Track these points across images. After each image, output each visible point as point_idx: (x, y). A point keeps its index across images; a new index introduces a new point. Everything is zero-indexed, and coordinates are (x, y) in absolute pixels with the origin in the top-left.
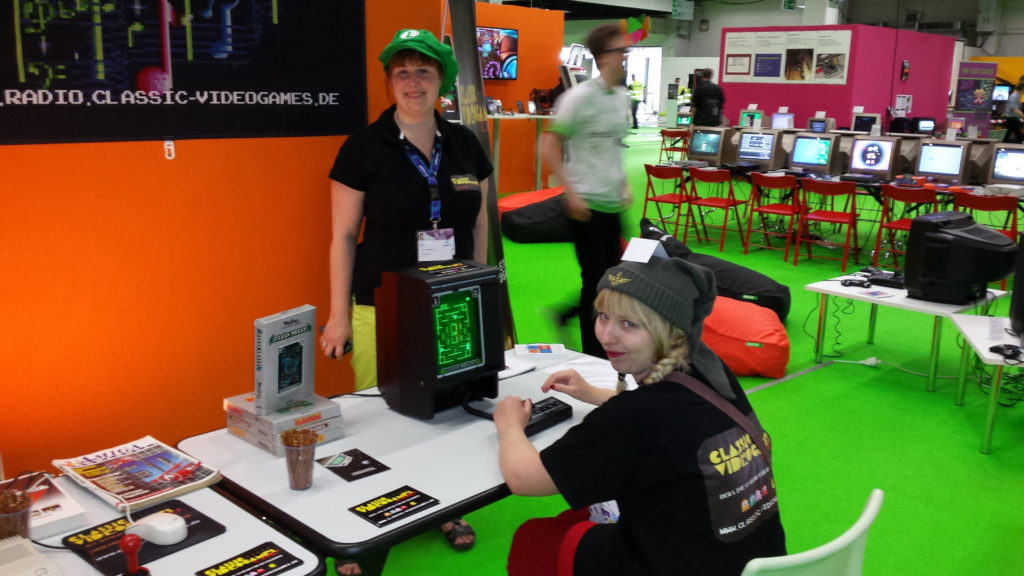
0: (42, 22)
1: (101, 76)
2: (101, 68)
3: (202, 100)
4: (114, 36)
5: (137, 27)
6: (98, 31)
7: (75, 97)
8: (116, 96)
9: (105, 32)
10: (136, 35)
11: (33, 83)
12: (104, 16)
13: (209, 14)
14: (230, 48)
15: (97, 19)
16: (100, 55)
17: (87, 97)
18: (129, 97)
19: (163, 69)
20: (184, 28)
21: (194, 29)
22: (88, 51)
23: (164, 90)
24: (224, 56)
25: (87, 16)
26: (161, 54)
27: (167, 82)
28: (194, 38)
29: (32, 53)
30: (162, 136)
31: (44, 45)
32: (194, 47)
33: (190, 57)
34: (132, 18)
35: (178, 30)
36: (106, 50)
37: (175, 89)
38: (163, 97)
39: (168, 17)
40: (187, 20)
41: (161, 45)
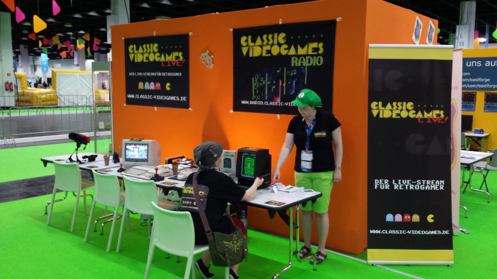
0: (257, 87)
1: (266, 98)
2: (266, 96)
3: (287, 105)
4: (269, 89)
5: (274, 87)
6: (266, 88)
7: (261, 103)
8: (269, 103)
9: (268, 88)
10: (274, 89)
11: (255, 100)
12: (268, 85)
13: (290, 83)
14: (294, 91)
15: (267, 86)
16: (266, 94)
17: (264, 103)
18: (271, 103)
19: (279, 97)
20: (284, 87)
21: (286, 87)
22: (264, 93)
23: (278, 102)
24: (292, 93)
25: (265, 85)
26: (279, 94)
27: (279, 100)
28: (286, 89)
29: (255, 94)
30: (277, 113)
31: (257, 92)
32: (286, 91)
33: (284, 94)
34: (273, 85)
35: (282, 87)
36: (268, 93)
37: (281, 102)
38: (278, 104)
39: (280, 84)
40: (284, 85)
41: (278, 91)
